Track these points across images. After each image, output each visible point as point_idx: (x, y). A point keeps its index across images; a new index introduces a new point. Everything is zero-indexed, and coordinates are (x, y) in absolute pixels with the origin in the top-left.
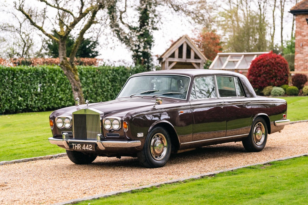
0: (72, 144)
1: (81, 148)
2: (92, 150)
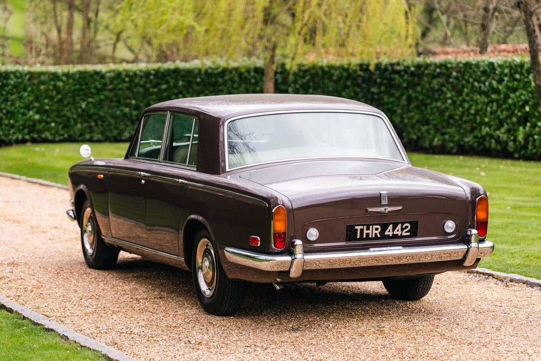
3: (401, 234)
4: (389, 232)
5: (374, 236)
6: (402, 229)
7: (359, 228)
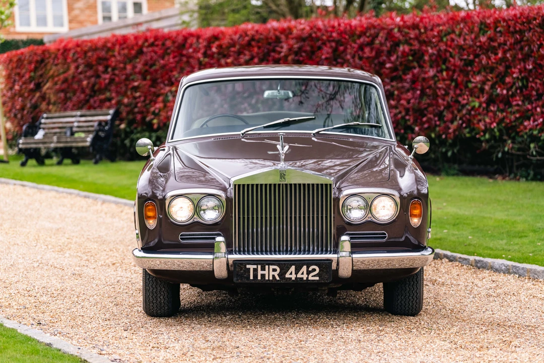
0: (248, 266)
1: (282, 275)
2: (317, 278)
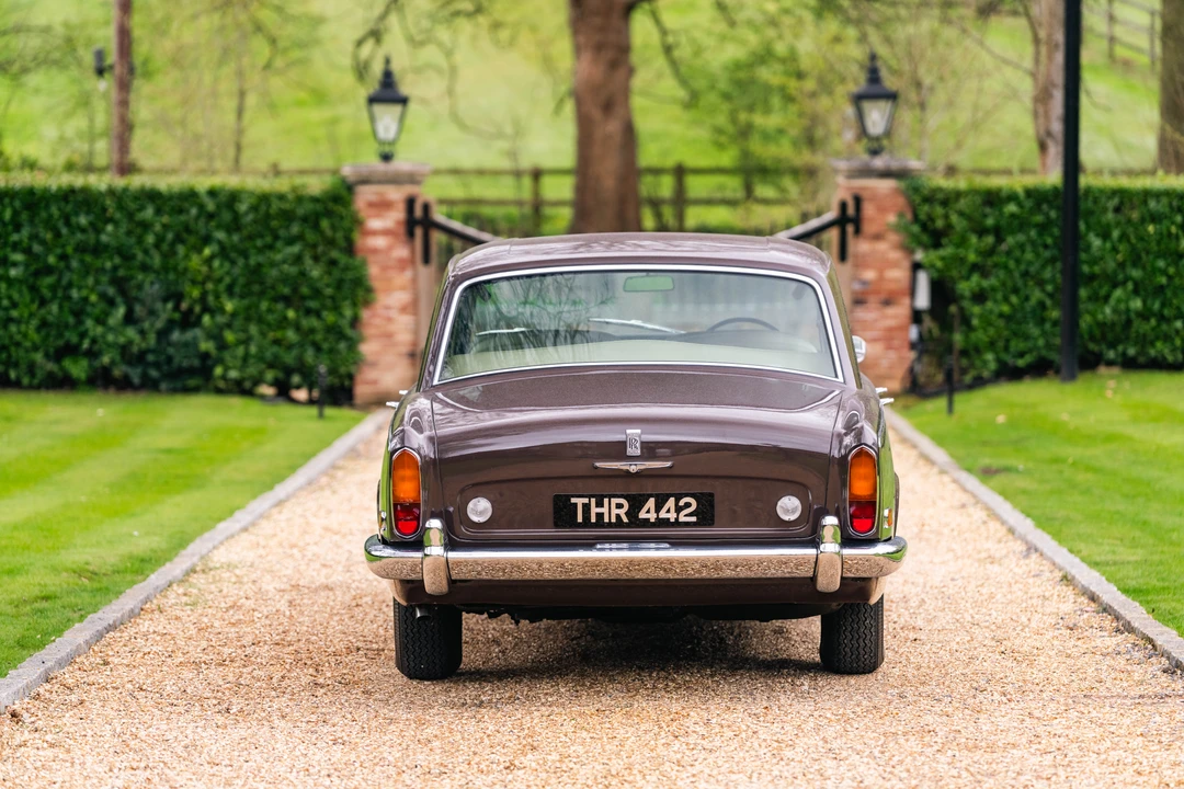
3: (677, 519)
4: (648, 512)
5: (613, 520)
6: (679, 510)
7: (580, 502)
